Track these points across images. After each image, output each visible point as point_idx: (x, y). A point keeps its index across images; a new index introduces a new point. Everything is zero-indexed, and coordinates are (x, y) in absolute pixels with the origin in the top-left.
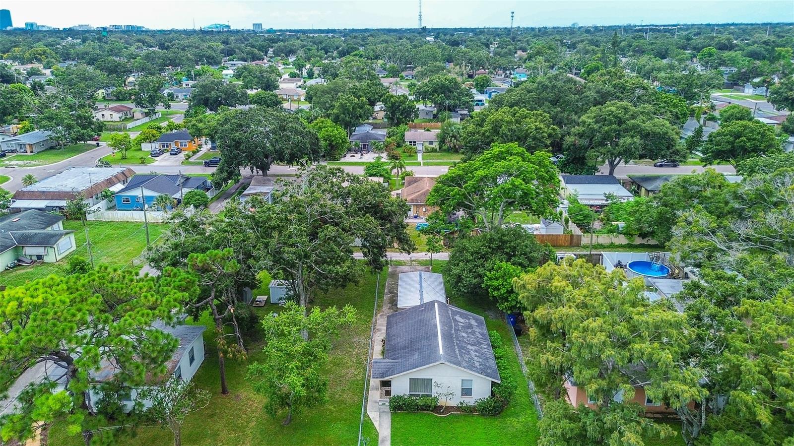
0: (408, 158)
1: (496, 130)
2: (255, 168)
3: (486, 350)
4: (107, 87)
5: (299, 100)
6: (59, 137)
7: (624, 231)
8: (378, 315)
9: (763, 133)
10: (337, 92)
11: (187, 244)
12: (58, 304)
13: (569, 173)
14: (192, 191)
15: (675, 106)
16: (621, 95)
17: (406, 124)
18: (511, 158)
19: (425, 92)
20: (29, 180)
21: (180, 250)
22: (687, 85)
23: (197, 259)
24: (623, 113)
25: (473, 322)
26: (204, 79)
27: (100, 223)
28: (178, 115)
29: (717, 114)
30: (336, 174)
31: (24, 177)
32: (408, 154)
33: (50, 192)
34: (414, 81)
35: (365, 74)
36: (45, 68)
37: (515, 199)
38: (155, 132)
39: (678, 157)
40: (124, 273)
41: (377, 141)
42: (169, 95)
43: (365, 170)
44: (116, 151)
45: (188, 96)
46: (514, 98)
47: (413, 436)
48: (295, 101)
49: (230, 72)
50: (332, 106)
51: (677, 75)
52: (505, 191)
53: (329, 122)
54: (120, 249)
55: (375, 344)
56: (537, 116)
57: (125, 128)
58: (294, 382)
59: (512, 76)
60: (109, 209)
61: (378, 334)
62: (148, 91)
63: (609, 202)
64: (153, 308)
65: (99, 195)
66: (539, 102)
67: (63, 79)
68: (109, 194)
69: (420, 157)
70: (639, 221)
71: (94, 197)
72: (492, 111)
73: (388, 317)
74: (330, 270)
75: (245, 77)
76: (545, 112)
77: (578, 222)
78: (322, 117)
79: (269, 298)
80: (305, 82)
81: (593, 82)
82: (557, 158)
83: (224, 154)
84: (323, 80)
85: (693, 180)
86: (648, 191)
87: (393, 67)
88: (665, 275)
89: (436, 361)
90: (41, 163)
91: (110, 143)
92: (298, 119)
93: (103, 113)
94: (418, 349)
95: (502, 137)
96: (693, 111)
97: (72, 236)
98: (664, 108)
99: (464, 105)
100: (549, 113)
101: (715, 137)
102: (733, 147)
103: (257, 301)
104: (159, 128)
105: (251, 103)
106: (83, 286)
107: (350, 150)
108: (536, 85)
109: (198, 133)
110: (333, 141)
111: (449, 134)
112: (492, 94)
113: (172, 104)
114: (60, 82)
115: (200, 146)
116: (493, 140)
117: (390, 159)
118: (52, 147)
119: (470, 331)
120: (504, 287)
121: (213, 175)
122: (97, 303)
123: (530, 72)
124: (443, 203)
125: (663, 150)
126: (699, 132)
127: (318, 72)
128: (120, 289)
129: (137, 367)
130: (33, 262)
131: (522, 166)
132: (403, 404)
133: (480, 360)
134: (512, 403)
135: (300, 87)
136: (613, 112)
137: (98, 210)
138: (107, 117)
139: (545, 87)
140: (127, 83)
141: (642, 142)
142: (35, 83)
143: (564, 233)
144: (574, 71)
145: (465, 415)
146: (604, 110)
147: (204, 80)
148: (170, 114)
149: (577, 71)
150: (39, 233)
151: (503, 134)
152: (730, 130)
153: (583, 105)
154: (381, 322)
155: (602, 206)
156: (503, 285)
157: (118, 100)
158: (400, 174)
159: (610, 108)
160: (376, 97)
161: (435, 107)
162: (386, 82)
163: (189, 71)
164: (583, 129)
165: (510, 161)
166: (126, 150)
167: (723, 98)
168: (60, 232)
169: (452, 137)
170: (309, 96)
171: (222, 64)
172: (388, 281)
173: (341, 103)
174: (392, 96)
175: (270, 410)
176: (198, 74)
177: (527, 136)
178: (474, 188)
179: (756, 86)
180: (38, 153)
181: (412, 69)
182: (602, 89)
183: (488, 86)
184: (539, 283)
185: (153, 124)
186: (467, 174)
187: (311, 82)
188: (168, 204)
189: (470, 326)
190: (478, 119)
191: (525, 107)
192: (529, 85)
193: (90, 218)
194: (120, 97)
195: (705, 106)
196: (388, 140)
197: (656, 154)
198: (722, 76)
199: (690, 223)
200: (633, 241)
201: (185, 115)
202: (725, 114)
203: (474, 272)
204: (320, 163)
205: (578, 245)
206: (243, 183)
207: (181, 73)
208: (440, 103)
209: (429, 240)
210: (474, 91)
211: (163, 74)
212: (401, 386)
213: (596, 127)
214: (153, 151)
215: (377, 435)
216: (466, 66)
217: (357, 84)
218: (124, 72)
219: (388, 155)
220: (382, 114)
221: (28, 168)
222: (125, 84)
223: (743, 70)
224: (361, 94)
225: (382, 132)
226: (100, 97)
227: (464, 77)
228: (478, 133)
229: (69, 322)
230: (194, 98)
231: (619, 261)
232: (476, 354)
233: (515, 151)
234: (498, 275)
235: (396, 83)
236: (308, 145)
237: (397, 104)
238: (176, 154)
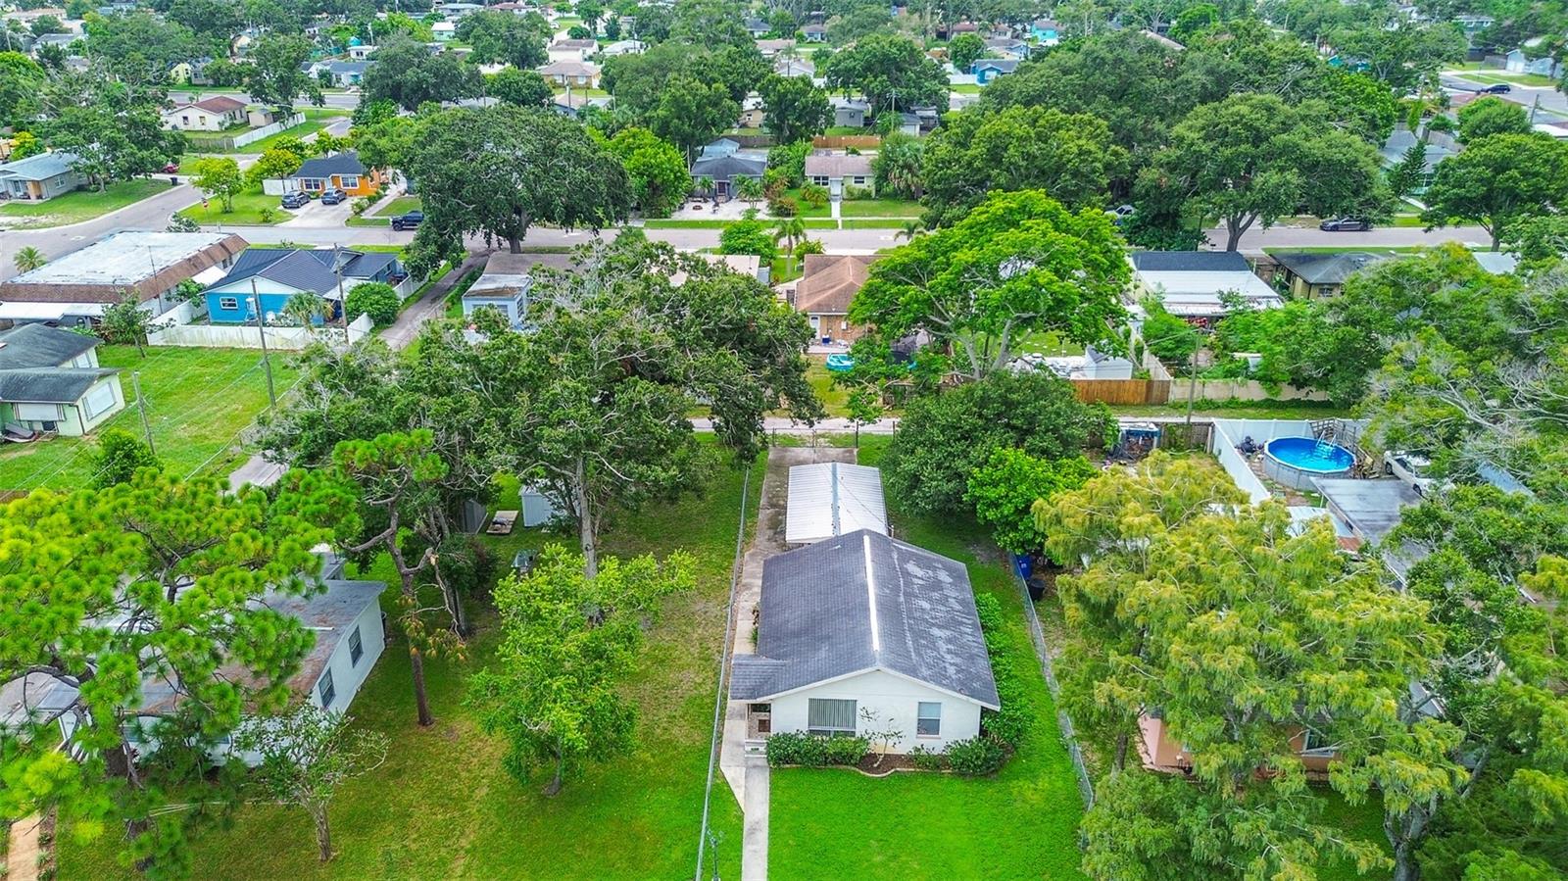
0: (812, 212)
1: (995, 156)
2: (494, 236)
3: (970, 638)
4: (193, 57)
5: (588, 87)
6: (93, 167)
7: (1261, 373)
8: (746, 554)
9: (1555, 161)
10: (664, 70)
11: (335, 418)
12: (44, 561)
13: (1146, 245)
14: (363, 285)
15: (1370, 100)
16: (1258, 77)
17: (809, 139)
18: (1029, 223)
19: (848, 70)
20: (29, 260)
21: (319, 430)
22: (1394, 54)
23: (353, 453)
24: (1265, 118)
25: (944, 576)
26: (392, 41)
27: (174, 351)
28: (342, 118)
29: (1452, 116)
30: (658, 256)
31: (18, 252)
32: (811, 204)
33: (70, 286)
34: (826, 46)
35: (725, 31)
36: (70, 17)
37: (1037, 312)
38: (289, 155)
39: (1375, 212)
40: (195, 484)
41: (747, 176)
42: (322, 75)
43: (722, 239)
44: (211, 195)
45: (361, 78)
46: (1034, 83)
47: (815, 821)
48: (580, 88)
49: (447, 26)
50: (654, 101)
51: (1373, 32)
52: (1016, 296)
53: (648, 136)
54: (215, 408)
55: (740, 616)
56: (1082, 124)
57: (230, 146)
58: (563, 719)
59: (1027, 36)
60: (195, 321)
61: (745, 595)
62: (276, 67)
63: (1229, 309)
64: (256, 563)
65: (174, 292)
66: (1087, 94)
67: (104, 42)
68: (193, 289)
69: (836, 208)
70: (1294, 356)
71: (162, 296)
72: (987, 113)
73: (767, 564)
74: (641, 475)
75: (477, 38)
76: (1098, 115)
77: (1163, 353)
78: (634, 125)
79: (520, 516)
80: (601, 48)
81: (1199, 49)
82: (1120, 212)
83: (428, 208)
84: (638, 44)
85: (1416, 269)
86: (1309, 285)
87: (783, 17)
88: (1345, 470)
89: (865, 666)
90: (59, 220)
91: (196, 178)
92: (582, 132)
93: (185, 113)
94: (829, 637)
95: (1008, 170)
96: (1403, 109)
97: (115, 382)
98: (1346, 104)
99: (929, 97)
100: (1106, 118)
101: (1453, 169)
102: (1491, 190)
103: (495, 523)
104: (299, 148)
105: (489, 94)
106: (102, 518)
107: (691, 194)
108: (1080, 57)
109: (379, 160)
110: (656, 176)
111: (896, 161)
112: (987, 73)
113: (326, 93)
114: (98, 48)
115: (384, 186)
116: (989, 176)
117: (773, 215)
118: (80, 188)
119: (936, 595)
120: (1010, 502)
121: (408, 250)
122: (132, 556)
123: (1063, 28)
124: (881, 320)
125: (1345, 197)
126: (1417, 157)
127: (628, 27)
128: (184, 524)
129: (223, 695)
130: (36, 435)
131: (1052, 242)
132: (796, 752)
133: (958, 660)
134: (1023, 746)
135: (590, 58)
136: (1243, 116)
137: (170, 325)
138: (195, 123)
139: (1099, 63)
140: (236, 50)
141: (1302, 181)
142: (48, 51)
143: (1133, 376)
144: (1157, 24)
145: (924, 775)
146: (1223, 112)
147: (394, 44)
148: (324, 117)
149: (1163, 25)
150: (44, 376)
151: (1011, 163)
152: (1486, 155)
153: (1177, 100)
154: (752, 571)
155: (1212, 320)
156: (1007, 496)
157: (217, 85)
158: (794, 246)
159: (1236, 108)
160: (747, 81)
161: (869, 101)
162: (767, 48)
163: (362, 24)
164: (1179, 153)
165: (1027, 230)
166: (231, 194)
167: (1463, 82)
168: (88, 373)
169: (903, 167)
170: (608, 78)
171: (433, 10)
172: (769, 481)
173: (673, 96)
174: (779, 81)
175: (517, 768)
176: (382, 32)
177: (1059, 169)
178: (950, 288)
179: (1532, 56)
180: (53, 198)
181: (823, 19)
182: (1219, 65)
183: (979, 56)
184: (1091, 515)
185: (286, 138)
186: (935, 258)
187: (615, 48)
188: (315, 313)
189: (937, 585)
190: (958, 130)
191: (1056, 104)
192: (1066, 58)
193: (154, 339)
194: (221, 79)
195: (1428, 98)
196: (771, 173)
197: (1330, 207)
198: (1462, 33)
199: (1410, 367)
200: (1277, 394)
201: (354, 118)
202: (1471, 118)
203: (948, 468)
204: (630, 224)
205: (1162, 402)
206: (471, 266)
207: (347, 29)
208: (879, 95)
209: (853, 398)
210: (949, 67)
211: (311, 30)
212: (791, 714)
213: (1206, 148)
214: (287, 197)
215: (741, 818)
216: (932, 13)
217: (707, 54)
218: (229, 26)
219: (771, 206)
220: (759, 118)
221: (32, 231)
222: (232, 52)
223: (1507, 23)
224: (716, 75)
225: (758, 156)
226: (182, 79)
227: (929, 37)
228: (958, 161)
229: (68, 602)
230: (370, 82)
231: (1248, 438)
232: (950, 646)
233: (1038, 209)
234: (997, 475)
235: (789, 51)
236: (602, 187)
237: (789, 97)
238: (334, 203)
